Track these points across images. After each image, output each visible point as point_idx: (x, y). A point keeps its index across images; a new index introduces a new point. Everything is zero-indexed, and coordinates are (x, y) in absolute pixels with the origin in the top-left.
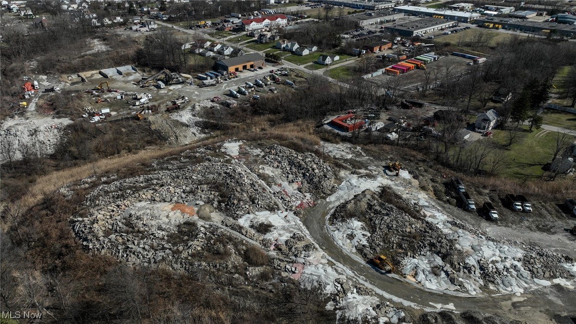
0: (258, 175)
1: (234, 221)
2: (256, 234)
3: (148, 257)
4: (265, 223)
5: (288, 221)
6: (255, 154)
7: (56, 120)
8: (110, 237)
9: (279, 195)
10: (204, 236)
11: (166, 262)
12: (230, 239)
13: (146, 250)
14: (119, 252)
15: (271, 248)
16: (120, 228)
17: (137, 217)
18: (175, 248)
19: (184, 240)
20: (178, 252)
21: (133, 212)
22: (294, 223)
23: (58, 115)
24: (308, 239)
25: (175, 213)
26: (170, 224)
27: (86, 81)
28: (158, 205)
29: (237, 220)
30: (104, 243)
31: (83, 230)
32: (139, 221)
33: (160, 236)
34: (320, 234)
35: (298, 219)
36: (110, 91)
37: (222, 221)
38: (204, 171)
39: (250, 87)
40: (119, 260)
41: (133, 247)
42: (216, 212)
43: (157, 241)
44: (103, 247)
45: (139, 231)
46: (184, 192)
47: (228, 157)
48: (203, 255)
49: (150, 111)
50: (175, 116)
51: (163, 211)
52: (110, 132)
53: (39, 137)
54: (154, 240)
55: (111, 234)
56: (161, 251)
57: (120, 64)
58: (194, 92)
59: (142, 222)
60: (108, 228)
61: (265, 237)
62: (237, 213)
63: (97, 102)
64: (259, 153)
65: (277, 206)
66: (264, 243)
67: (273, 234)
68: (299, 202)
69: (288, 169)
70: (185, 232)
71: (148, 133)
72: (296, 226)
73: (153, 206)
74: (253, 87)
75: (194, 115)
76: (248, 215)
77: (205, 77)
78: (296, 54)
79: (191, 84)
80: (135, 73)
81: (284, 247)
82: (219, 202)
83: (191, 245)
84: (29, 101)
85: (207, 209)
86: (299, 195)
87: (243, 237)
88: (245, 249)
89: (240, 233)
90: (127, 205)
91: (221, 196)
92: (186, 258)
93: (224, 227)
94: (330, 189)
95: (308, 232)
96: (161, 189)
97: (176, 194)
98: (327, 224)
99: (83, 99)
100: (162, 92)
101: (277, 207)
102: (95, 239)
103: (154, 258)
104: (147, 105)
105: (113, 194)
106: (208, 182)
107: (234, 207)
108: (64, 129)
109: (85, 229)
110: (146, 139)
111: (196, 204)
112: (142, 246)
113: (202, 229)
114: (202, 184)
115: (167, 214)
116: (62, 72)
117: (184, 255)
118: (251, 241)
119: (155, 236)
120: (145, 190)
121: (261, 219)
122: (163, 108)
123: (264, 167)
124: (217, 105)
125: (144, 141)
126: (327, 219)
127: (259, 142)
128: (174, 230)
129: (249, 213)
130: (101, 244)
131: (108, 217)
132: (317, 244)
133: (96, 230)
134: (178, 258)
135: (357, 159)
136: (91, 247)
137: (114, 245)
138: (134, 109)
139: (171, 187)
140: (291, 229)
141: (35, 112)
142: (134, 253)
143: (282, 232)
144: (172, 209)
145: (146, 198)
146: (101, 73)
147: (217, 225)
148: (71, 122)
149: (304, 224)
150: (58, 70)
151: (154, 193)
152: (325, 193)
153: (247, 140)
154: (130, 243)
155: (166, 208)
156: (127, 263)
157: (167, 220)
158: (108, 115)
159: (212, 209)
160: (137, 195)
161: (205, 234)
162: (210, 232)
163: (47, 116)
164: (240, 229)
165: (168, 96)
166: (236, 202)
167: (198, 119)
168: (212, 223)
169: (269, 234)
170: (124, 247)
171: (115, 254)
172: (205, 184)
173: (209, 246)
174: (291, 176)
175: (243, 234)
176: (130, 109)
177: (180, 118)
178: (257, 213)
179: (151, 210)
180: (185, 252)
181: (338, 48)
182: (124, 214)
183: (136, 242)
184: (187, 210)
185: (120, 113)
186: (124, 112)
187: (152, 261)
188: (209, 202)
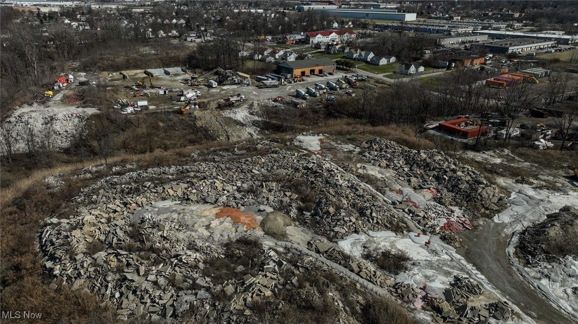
0: (357, 176)
1: (331, 244)
2: (378, 273)
3: (161, 302)
4: (393, 253)
5: (434, 252)
6: (345, 150)
7: (80, 109)
8: (95, 256)
9: (403, 206)
10: (276, 268)
11: (198, 316)
12: (331, 278)
13: (159, 288)
14: (107, 286)
15: (416, 304)
16: (119, 240)
17: (154, 222)
18: (219, 288)
19: (236, 273)
20: (223, 297)
21: (147, 216)
22: (446, 257)
23: (85, 105)
24: (491, 293)
25: (221, 223)
26: (211, 240)
27: (128, 78)
28: (194, 207)
29: (336, 242)
30: (83, 267)
31: (54, 240)
32: (155, 230)
33: (191, 260)
34: (510, 282)
35: (453, 251)
36: (152, 87)
37: (309, 243)
38: (270, 164)
39: (321, 89)
40: (103, 304)
41: (136, 278)
42: (295, 225)
43: (183, 270)
44: (79, 275)
45: (152, 249)
46: (239, 190)
47: (306, 152)
48: (277, 308)
49: (197, 106)
50: (227, 113)
51: (201, 217)
52: (144, 126)
53: (54, 126)
54: (177, 268)
55: (100, 251)
56: (190, 291)
57: (168, 66)
58: (252, 92)
59: (160, 233)
60: (99, 239)
61: (398, 280)
62: (336, 229)
63: (135, 96)
64: (352, 149)
65: (405, 223)
66: (399, 291)
67: (415, 274)
68: (445, 221)
69: (406, 169)
70: (239, 258)
71: (191, 131)
72: (454, 263)
73: (183, 207)
74: (324, 89)
75: (251, 114)
76: (355, 235)
77: (266, 78)
78: (372, 64)
79: (248, 85)
80: (185, 74)
81: (446, 306)
82: (300, 209)
83: (251, 285)
84: (56, 92)
85: (280, 220)
86: (440, 209)
87: (353, 276)
88: (362, 302)
89: (346, 267)
90: (140, 203)
91: (303, 200)
92: (241, 313)
93: (313, 254)
94: (496, 202)
95: (483, 277)
96: (201, 183)
97: (226, 192)
98: (516, 264)
99: (119, 92)
100: (214, 90)
101: (405, 226)
102: (68, 257)
103: (172, 305)
104: (194, 101)
105: (123, 186)
106: (278, 178)
107: (329, 220)
108: (88, 119)
109: (58, 238)
110: (189, 137)
111: (260, 211)
112: (152, 278)
113: (272, 253)
114: (269, 181)
115: (207, 223)
116: (104, 70)
117: (236, 304)
118: (371, 286)
119: (181, 260)
120: (174, 183)
121: (382, 244)
122: (213, 105)
123: (366, 166)
124: (281, 105)
125: (186, 140)
126: (512, 254)
127: (348, 137)
128: (219, 252)
129: (356, 232)
130: (75, 269)
131: (103, 220)
132: (513, 303)
133: (75, 241)
134: (223, 311)
135: (512, 165)
136: (57, 272)
137: (101, 271)
138: (178, 104)
139: (217, 181)
140: (445, 268)
141: (60, 102)
142: (134, 292)
143: (430, 272)
144: (218, 216)
145: (175, 195)
146: (145, 73)
147: (300, 248)
148: (99, 112)
149: (469, 260)
150: (100, 67)
151: (189, 187)
152: (487, 209)
153: (331, 134)
154: (131, 270)
155: (207, 213)
156: (119, 311)
157: (206, 233)
158: (145, 108)
159: (288, 220)
160: (160, 189)
161: (280, 264)
162: (289, 261)
163: (72, 105)
164: (345, 260)
165: (220, 94)
166: (332, 210)
167: (256, 118)
168: (289, 245)
169: (405, 275)
170: (118, 276)
171: (99, 290)
172: (274, 181)
173: (288, 290)
174: (413, 179)
175: (352, 271)
176: (173, 104)
177: (234, 115)
178: (371, 233)
179: (179, 214)
180: (238, 298)
181: (421, 61)
182: (131, 217)
183: (142, 269)
184: (243, 218)
185: (160, 107)
186: (165, 107)
187: (170, 312)
188: (283, 208)
